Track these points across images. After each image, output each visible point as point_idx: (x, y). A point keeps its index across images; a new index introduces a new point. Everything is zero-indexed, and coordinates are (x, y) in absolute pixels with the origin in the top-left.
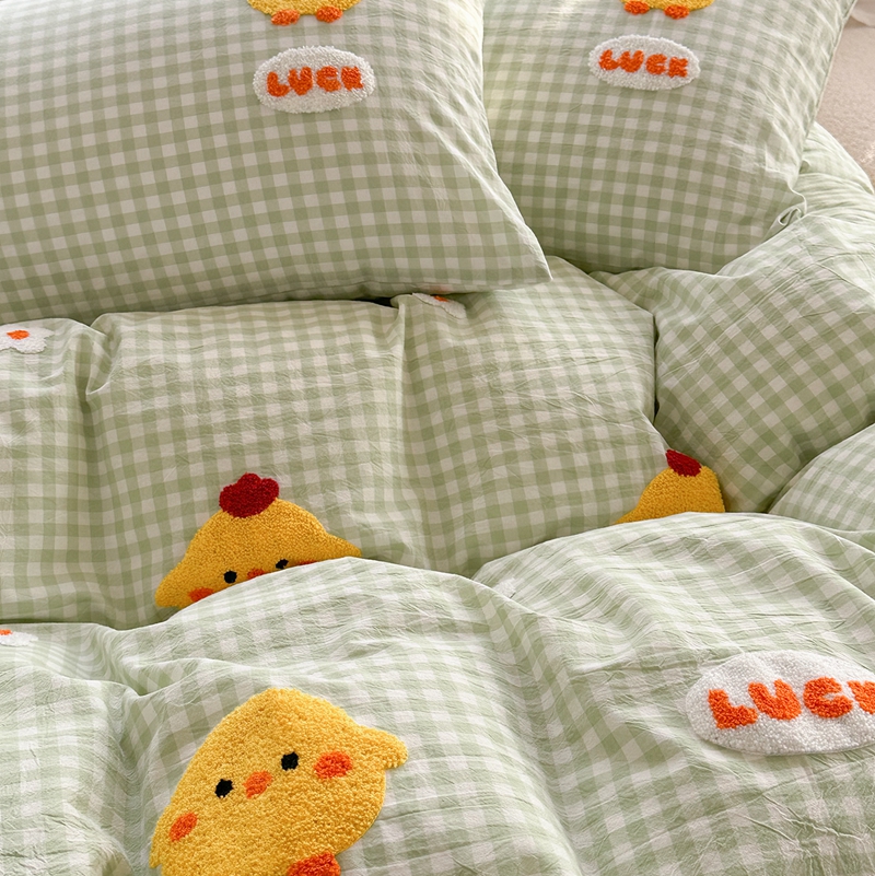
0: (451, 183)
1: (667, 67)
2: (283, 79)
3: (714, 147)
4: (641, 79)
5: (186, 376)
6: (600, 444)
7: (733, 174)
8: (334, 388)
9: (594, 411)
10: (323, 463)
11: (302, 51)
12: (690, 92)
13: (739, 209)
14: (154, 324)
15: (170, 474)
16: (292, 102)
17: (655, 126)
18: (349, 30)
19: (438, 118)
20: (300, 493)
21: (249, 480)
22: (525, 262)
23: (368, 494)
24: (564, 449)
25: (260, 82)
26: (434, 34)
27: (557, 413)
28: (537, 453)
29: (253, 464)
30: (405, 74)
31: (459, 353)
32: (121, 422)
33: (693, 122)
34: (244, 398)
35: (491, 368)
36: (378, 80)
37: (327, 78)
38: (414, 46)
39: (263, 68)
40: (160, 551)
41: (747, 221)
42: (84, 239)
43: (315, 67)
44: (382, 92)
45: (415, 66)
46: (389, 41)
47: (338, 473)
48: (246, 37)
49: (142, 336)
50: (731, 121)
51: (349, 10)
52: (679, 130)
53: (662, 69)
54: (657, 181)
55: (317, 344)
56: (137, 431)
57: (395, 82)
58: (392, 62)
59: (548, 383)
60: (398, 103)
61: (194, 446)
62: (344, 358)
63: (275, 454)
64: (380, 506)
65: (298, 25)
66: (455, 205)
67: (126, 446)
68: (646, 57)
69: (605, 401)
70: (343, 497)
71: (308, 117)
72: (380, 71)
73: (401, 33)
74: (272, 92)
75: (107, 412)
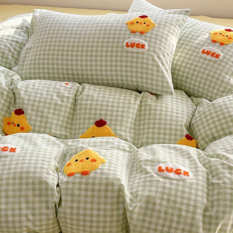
0: (158, 71)
1: (215, 56)
2: (129, 44)
3: (220, 75)
4: (209, 57)
5: (95, 98)
6: (172, 129)
7: (222, 81)
8: (123, 107)
9: (174, 123)
10: (116, 120)
11: (135, 39)
12: (219, 62)
13: (222, 89)
14: (92, 87)
15: (87, 116)
16: (130, 49)
17: (209, 68)
18: (146, 36)
19: (159, 58)
20: (110, 125)
21: (101, 120)
22: (169, 90)
23: (123, 128)
24: (165, 129)
25: (125, 44)
26: (164, 40)
27: (166, 122)
28: (159, 128)
29: (103, 118)
30: (154, 47)
31: (150, 105)
32: (81, 104)
33: (217, 69)
34: (105, 105)
35: (156, 110)
36: (148, 48)
37: (138, 46)
38: (158, 42)
39: (126, 41)
40: (82, 130)
41: (223, 92)
42: (84, 68)
43: (136, 43)
44: (148, 50)
45: (157, 46)
46: (153, 40)
47: (119, 123)
48: (125, 34)
49: (89, 89)
50: (226, 70)
51: (147, 32)
52: (214, 70)
53: (214, 56)
54: (206, 79)
55: (122, 98)
56: (83, 107)
57: (152, 49)
58: (152, 44)
59: (166, 115)
60: (151, 53)
61: (93, 112)
62: (127, 101)
63: (108, 117)
64: (125, 131)
65: (136, 34)
66: (158, 76)
67: (81, 109)
68: (212, 53)
69: (177, 121)
70: (118, 128)
71: (132, 52)
72: (149, 46)
73: (156, 39)
74: (126, 46)
75: (79, 102)
